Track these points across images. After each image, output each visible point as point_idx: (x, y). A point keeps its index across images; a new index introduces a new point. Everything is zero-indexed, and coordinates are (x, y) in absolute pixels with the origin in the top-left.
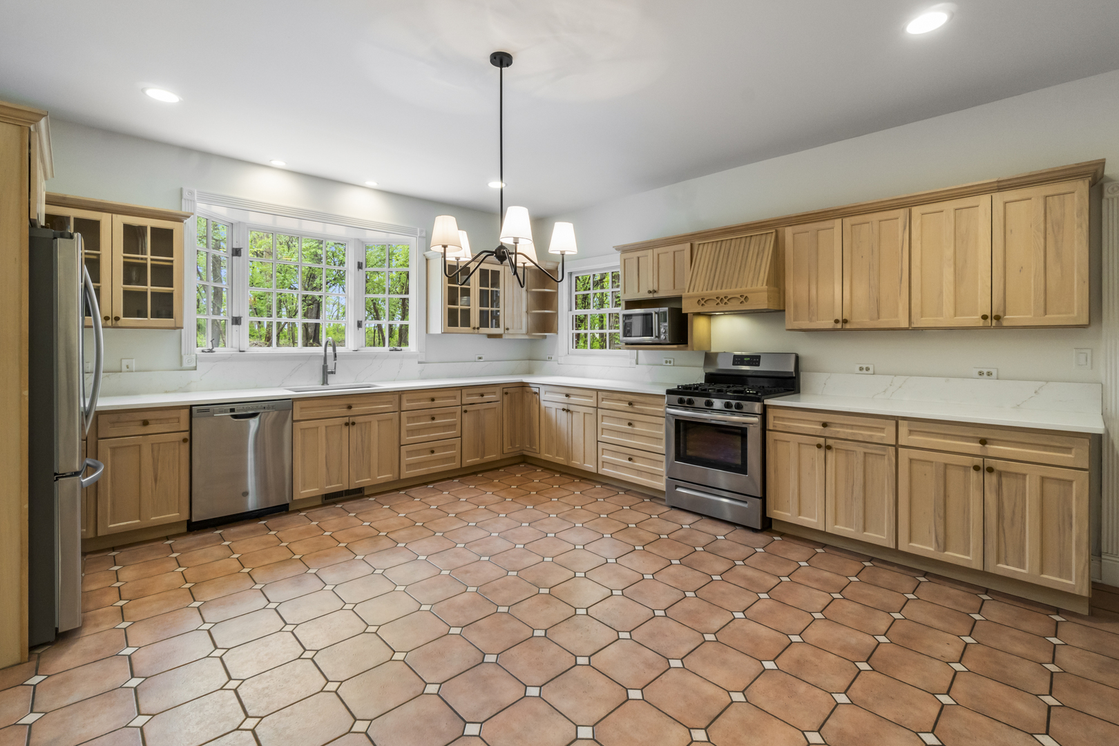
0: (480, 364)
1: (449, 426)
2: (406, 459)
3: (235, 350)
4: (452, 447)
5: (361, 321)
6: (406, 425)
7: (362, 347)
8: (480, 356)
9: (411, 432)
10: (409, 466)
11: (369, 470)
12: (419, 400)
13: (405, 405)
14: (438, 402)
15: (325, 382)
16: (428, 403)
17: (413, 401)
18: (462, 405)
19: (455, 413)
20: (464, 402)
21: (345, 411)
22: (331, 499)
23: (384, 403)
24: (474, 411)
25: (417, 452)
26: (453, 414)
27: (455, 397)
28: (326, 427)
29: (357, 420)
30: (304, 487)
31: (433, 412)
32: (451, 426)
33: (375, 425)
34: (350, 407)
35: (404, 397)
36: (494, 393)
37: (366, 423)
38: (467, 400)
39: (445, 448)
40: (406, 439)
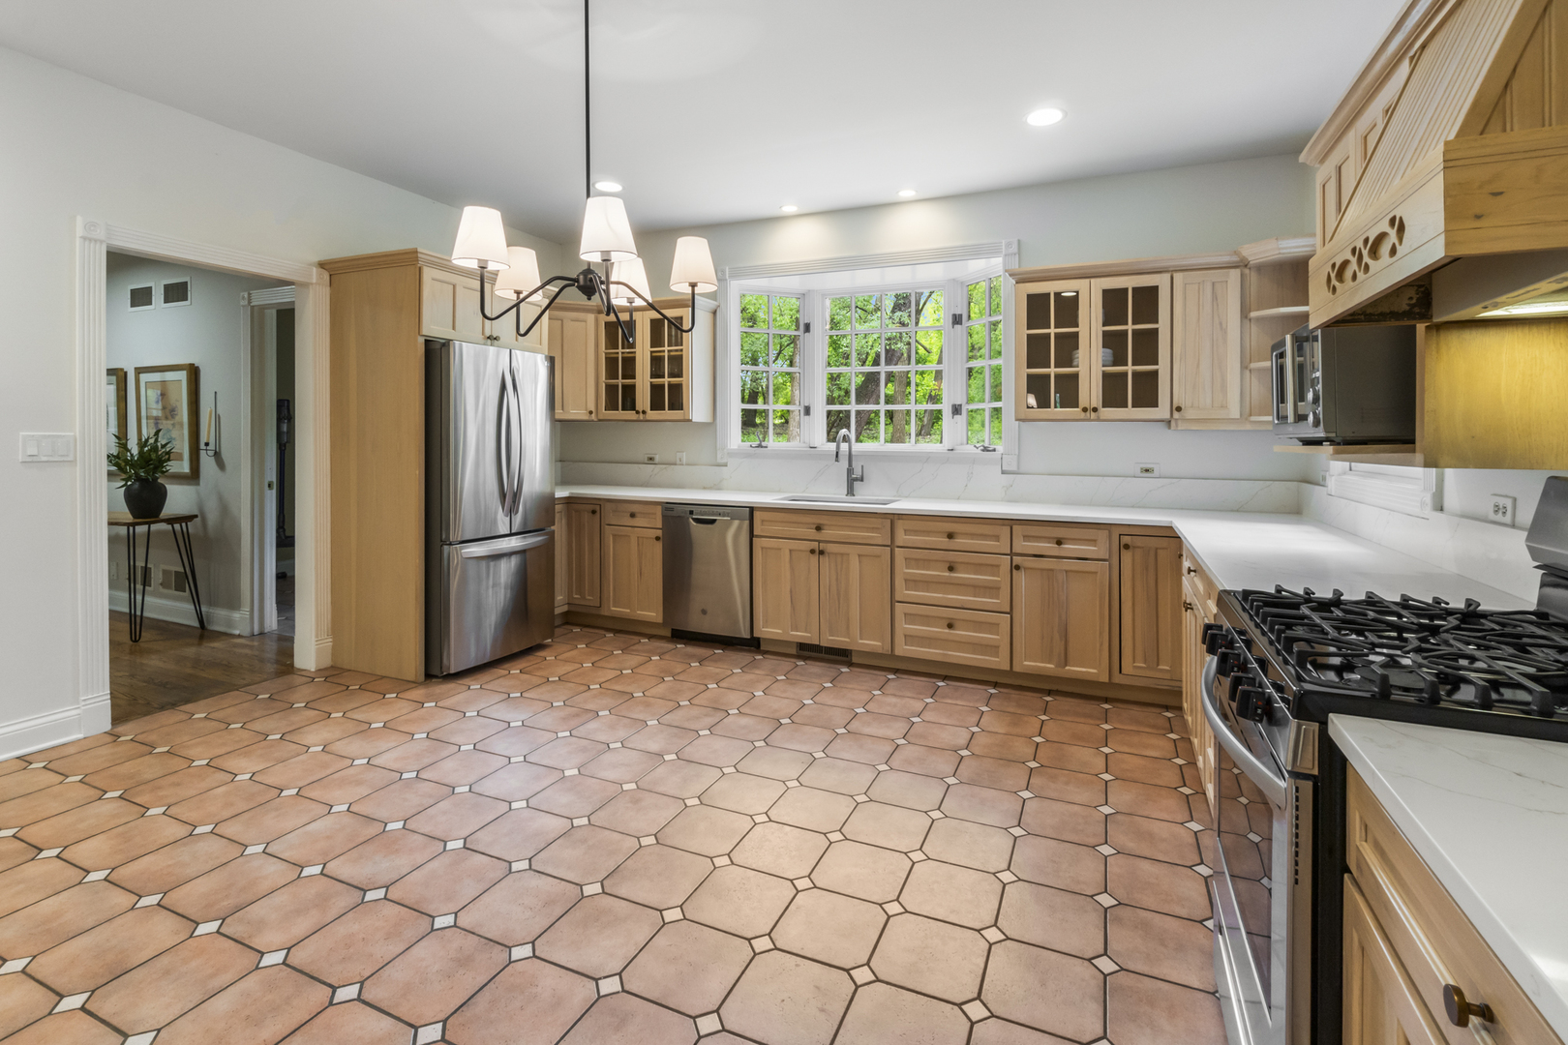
0: (1146, 483)
1: (986, 587)
2: (903, 626)
3: (804, 445)
4: (993, 627)
5: (961, 405)
6: (903, 570)
7: (962, 444)
8: (1148, 466)
9: (912, 582)
10: (910, 638)
11: (848, 628)
12: (928, 533)
13: (902, 538)
14: (960, 542)
15: (851, 491)
16: (943, 542)
17: (916, 532)
18: (1012, 554)
19: (998, 566)
20: (1017, 549)
21: (812, 533)
22: (808, 651)
23: (868, 529)
24: (1042, 570)
25: (926, 620)
26: (994, 568)
27: (997, 538)
28: (790, 551)
29: (830, 548)
30: (766, 624)
31: (952, 556)
32: (991, 590)
33: (854, 562)
34: (819, 528)
35: (900, 526)
36: (1093, 542)
37: (842, 554)
38: (1021, 545)
39: (979, 626)
40: (902, 592)
